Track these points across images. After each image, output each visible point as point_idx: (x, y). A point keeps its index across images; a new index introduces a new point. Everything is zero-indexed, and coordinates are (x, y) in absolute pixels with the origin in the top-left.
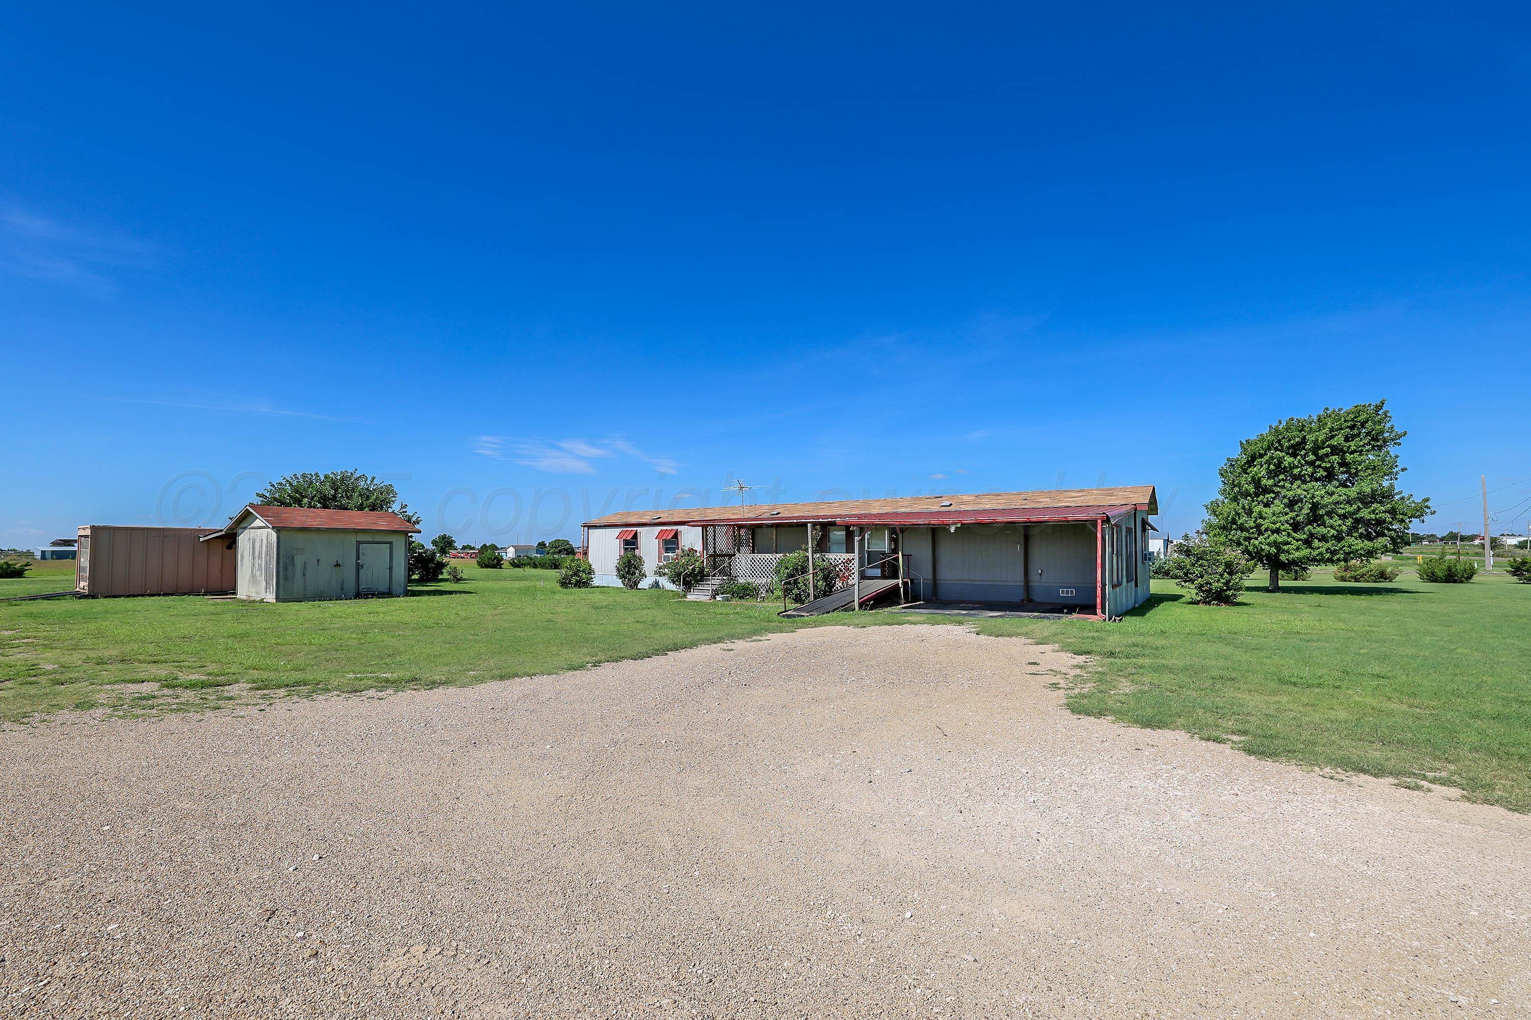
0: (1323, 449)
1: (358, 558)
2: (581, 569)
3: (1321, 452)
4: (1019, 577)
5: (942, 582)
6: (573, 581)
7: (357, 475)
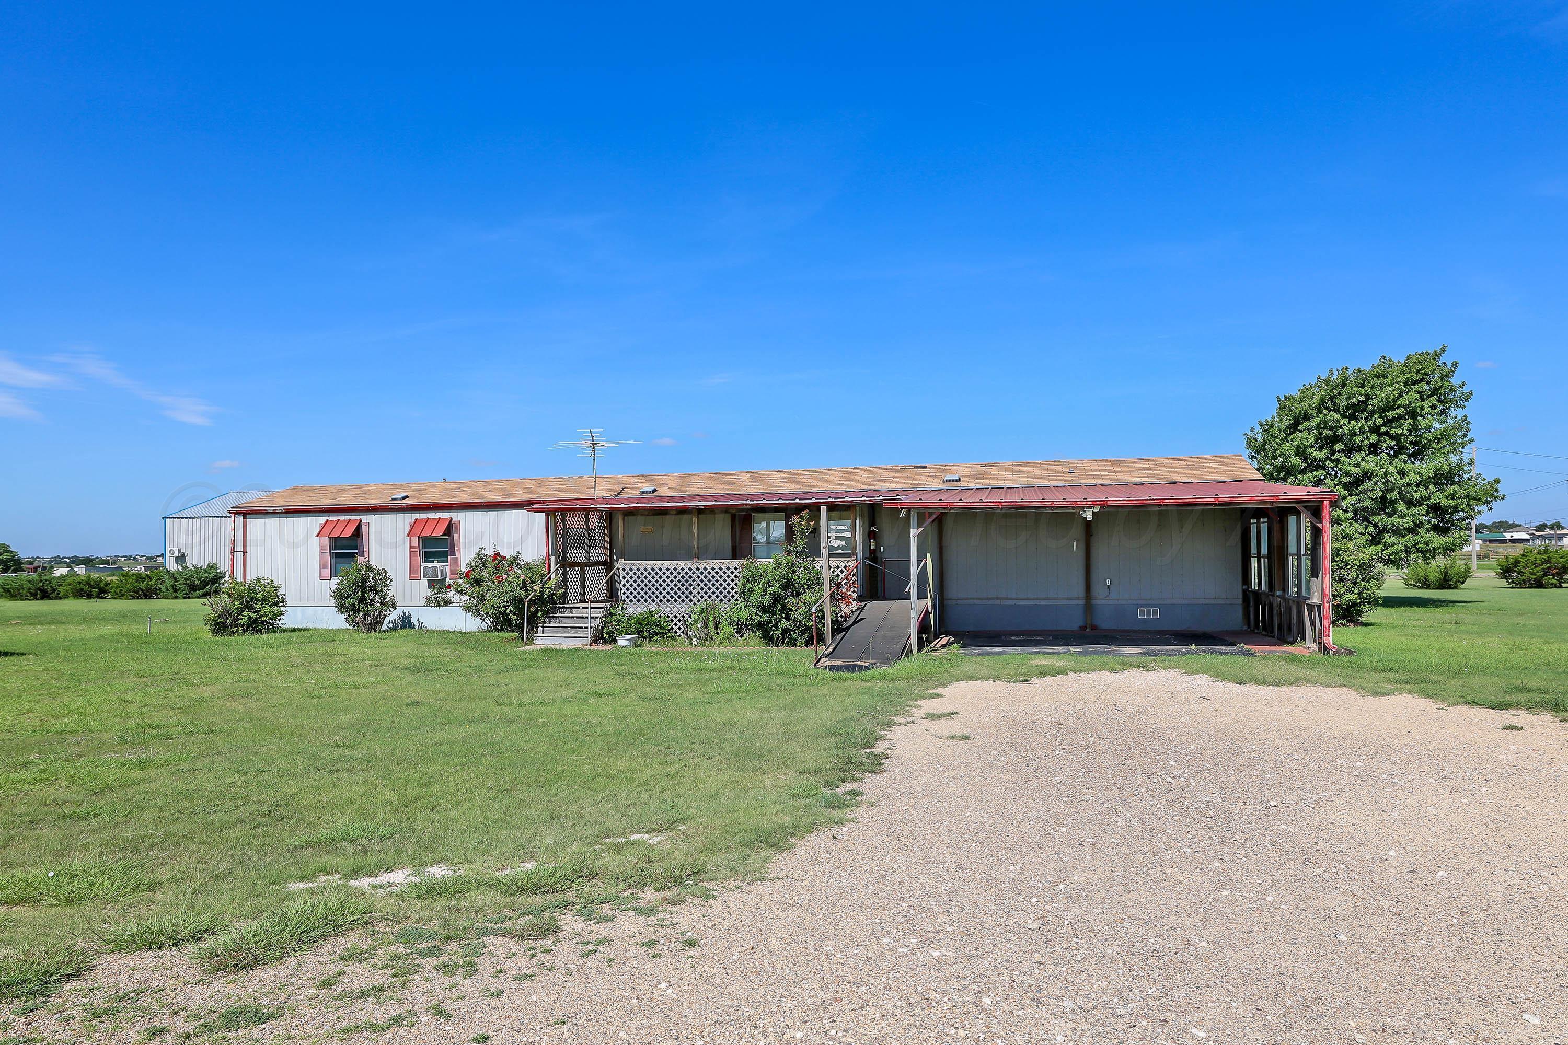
0: (1394, 410)
2: (260, 596)
3: (1391, 414)
4: (1078, 590)
5: (954, 602)
6: (244, 620)
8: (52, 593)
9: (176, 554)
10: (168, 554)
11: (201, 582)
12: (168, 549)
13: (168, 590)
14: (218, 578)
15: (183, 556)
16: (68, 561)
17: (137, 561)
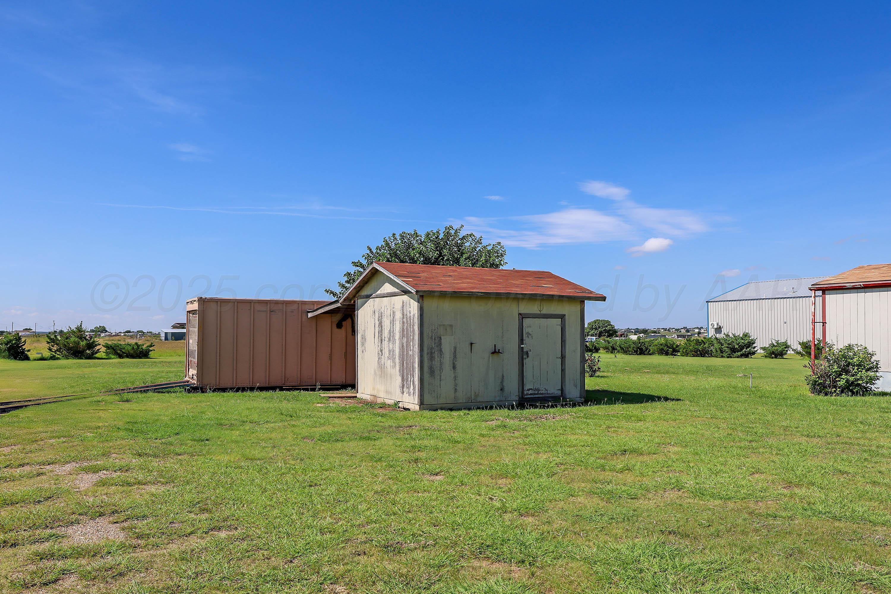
1: (521, 341)
2: (855, 361)
7: (462, 234)
8: (646, 351)
9: (715, 327)
10: (710, 327)
11: (739, 346)
12: (710, 323)
13: (717, 351)
14: (751, 344)
15: (720, 327)
16: (634, 331)
17: (670, 331)
